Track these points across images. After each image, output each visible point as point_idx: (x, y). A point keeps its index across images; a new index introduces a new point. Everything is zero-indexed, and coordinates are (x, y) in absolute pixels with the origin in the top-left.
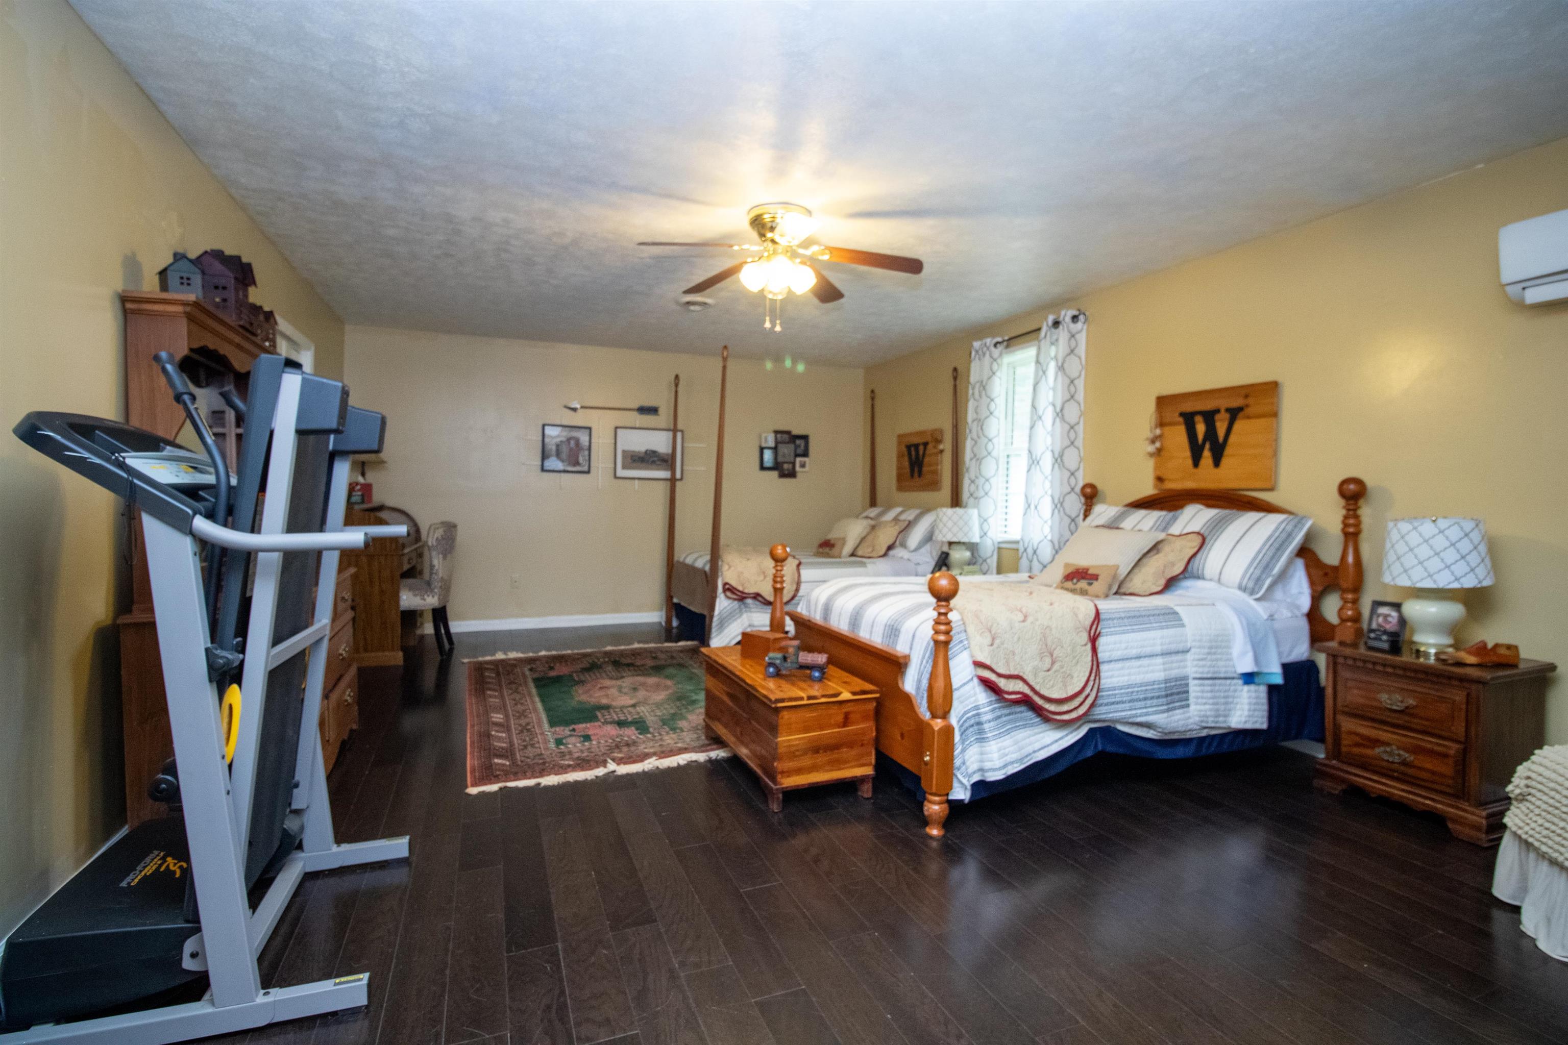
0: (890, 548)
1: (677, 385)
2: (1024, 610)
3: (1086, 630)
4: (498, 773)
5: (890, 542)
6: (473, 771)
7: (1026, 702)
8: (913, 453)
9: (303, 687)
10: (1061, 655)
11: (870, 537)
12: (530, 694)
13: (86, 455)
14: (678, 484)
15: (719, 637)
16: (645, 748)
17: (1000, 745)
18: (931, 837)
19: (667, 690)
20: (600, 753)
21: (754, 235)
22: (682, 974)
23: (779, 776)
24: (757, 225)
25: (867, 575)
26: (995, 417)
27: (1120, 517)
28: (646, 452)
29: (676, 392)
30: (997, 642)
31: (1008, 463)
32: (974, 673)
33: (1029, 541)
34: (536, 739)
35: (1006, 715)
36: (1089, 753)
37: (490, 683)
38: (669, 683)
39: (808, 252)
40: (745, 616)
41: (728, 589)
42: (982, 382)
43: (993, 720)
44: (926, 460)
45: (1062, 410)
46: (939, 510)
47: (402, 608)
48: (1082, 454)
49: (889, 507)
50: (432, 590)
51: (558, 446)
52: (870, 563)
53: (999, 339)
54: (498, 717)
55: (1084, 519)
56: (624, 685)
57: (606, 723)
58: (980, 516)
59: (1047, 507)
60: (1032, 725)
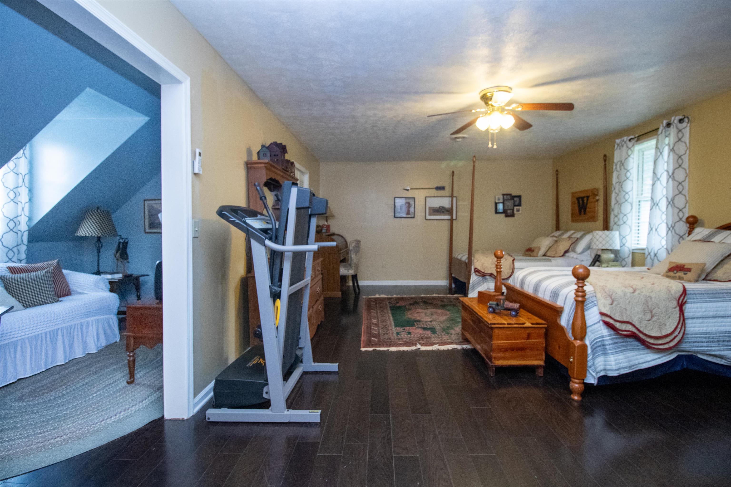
0: (566, 252)
1: (453, 176)
2: (634, 287)
3: (676, 299)
4: (373, 343)
5: (566, 249)
6: (364, 342)
7: (633, 336)
8: (581, 202)
9: (302, 302)
10: (658, 312)
11: (555, 246)
12: (388, 312)
13: (235, 220)
14: (454, 222)
15: (473, 293)
16: (434, 340)
17: (616, 358)
18: (574, 400)
19: (446, 316)
20: (414, 340)
21: (483, 103)
22: (439, 437)
23: (493, 359)
24: (484, 99)
25: (552, 266)
26: (630, 180)
27: (713, 235)
28: (439, 207)
29: (453, 179)
30: (615, 303)
31: (639, 205)
32: (600, 319)
33: (652, 250)
34: (389, 332)
35: (620, 343)
36: (678, 368)
37: (372, 307)
38: (448, 313)
39: (510, 108)
40: (485, 284)
41: (477, 271)
42: (621, 161)
43: (612, 344)
44: (589, 205)
45: (673, 174)
46: (594, 232)
47: (341, 275)
48: (687, 199)
49: (567, 230)
50: (351, 268)
51: (401, 206)
52: (554, 260)
53: (633, 137)
54: (374, 321)
55: (688, 236)
56: (428, 312)
57: (418, 328)
58: (620, 235)
59: (663, 230)
60: (638, 349)
